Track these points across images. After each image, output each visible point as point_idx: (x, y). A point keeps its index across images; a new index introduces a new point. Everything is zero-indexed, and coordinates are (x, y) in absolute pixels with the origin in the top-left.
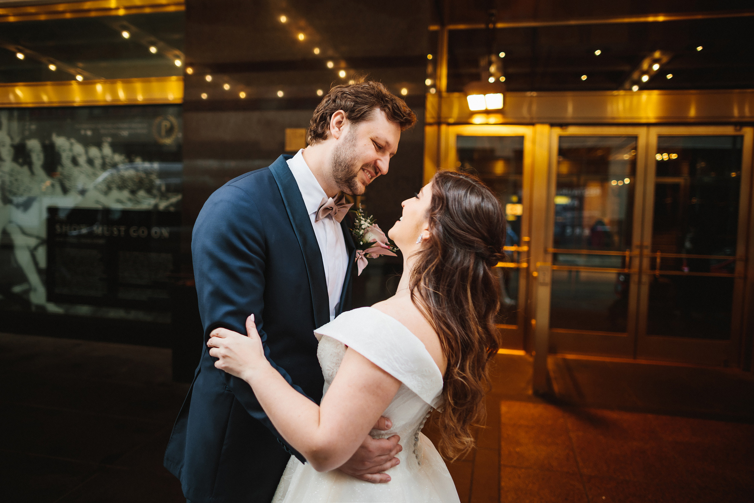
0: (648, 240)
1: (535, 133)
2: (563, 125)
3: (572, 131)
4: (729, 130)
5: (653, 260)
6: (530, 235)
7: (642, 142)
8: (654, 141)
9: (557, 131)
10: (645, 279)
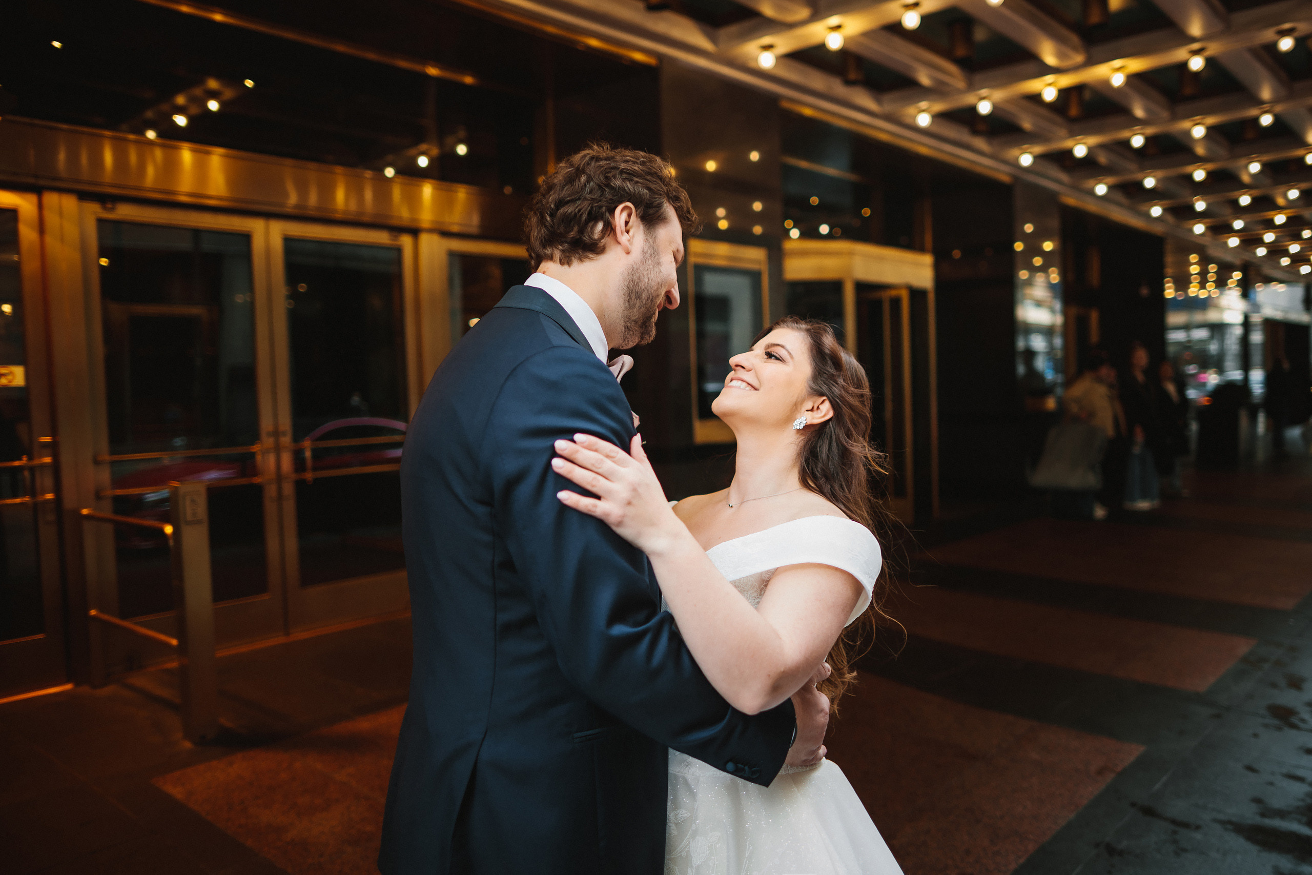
0: (285, 421)
1: (40, 206)
2: (105, 199)
3: (125, 212)
4: (381, 237)
5: (298, 456)
6: (54, 432)
7: (258, 243)
8: (277, 243)
9: (93, 210)
10: (288, 489)
